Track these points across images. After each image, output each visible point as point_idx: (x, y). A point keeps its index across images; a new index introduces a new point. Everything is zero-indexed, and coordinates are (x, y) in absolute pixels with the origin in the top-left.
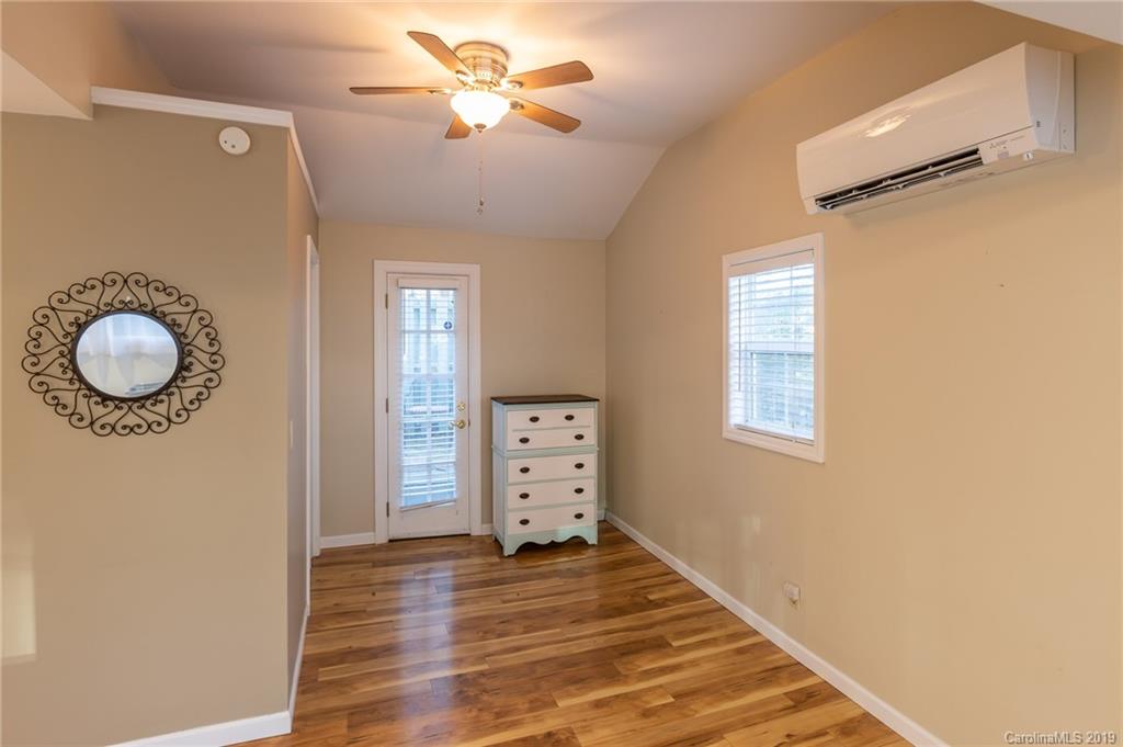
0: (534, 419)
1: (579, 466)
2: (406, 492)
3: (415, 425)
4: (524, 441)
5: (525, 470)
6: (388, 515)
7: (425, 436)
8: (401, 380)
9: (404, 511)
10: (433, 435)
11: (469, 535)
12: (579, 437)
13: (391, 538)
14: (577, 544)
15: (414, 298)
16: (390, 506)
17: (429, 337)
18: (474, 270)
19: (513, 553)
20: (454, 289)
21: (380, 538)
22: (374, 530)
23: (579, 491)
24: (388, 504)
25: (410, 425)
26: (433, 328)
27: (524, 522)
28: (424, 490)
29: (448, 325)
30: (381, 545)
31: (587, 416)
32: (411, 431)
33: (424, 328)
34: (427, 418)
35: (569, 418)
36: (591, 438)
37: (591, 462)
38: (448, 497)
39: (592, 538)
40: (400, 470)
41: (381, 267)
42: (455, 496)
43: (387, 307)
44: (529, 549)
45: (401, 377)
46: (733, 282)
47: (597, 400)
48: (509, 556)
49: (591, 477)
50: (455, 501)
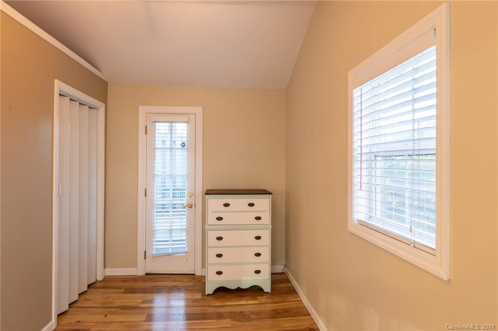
0: (227, 205)
1: (258, 238)
2: (156, 245)
3: (163, 205)
4: (220, 219)
5: (220, 239)
6: (145, 258)
7: (168, 212)
8: (154, 178)
9: (155, 257)
10: (173, 212)
11: (194, 274)
12: (258, 218)
13: (147, 273)
14: (256, 290)
15: (162, 128)
16: (147, 252)
17: (171, 152)
18: (198, 110)
19: (212, 293)
20: (187, 122)
21: (140, 271)
22: (137, 267)
23: (258, 255)
24: (145, 252)
25: (160, 204)
26: (174, 147)
27: (219, 273)
28: (168, 245)
29: (183, 145)
30: (140, 277)
31: (263, 204)
32: (159, 208)
33: (168, 146)
34: (170, 201)
35: (251, 205)
36: (267, 219)
37: (266, 235)
38: (181, 250)
39: (267, 288)
40: (153, 232)
41: (142, 110)
42: (186, 250)
43: (146, 134)
44: (222, 291)
45: (154, 176)
46: (356, 93)
47: (271, 194)
48: (208, 295)
49: (266, 246)
50: (186, 252)
